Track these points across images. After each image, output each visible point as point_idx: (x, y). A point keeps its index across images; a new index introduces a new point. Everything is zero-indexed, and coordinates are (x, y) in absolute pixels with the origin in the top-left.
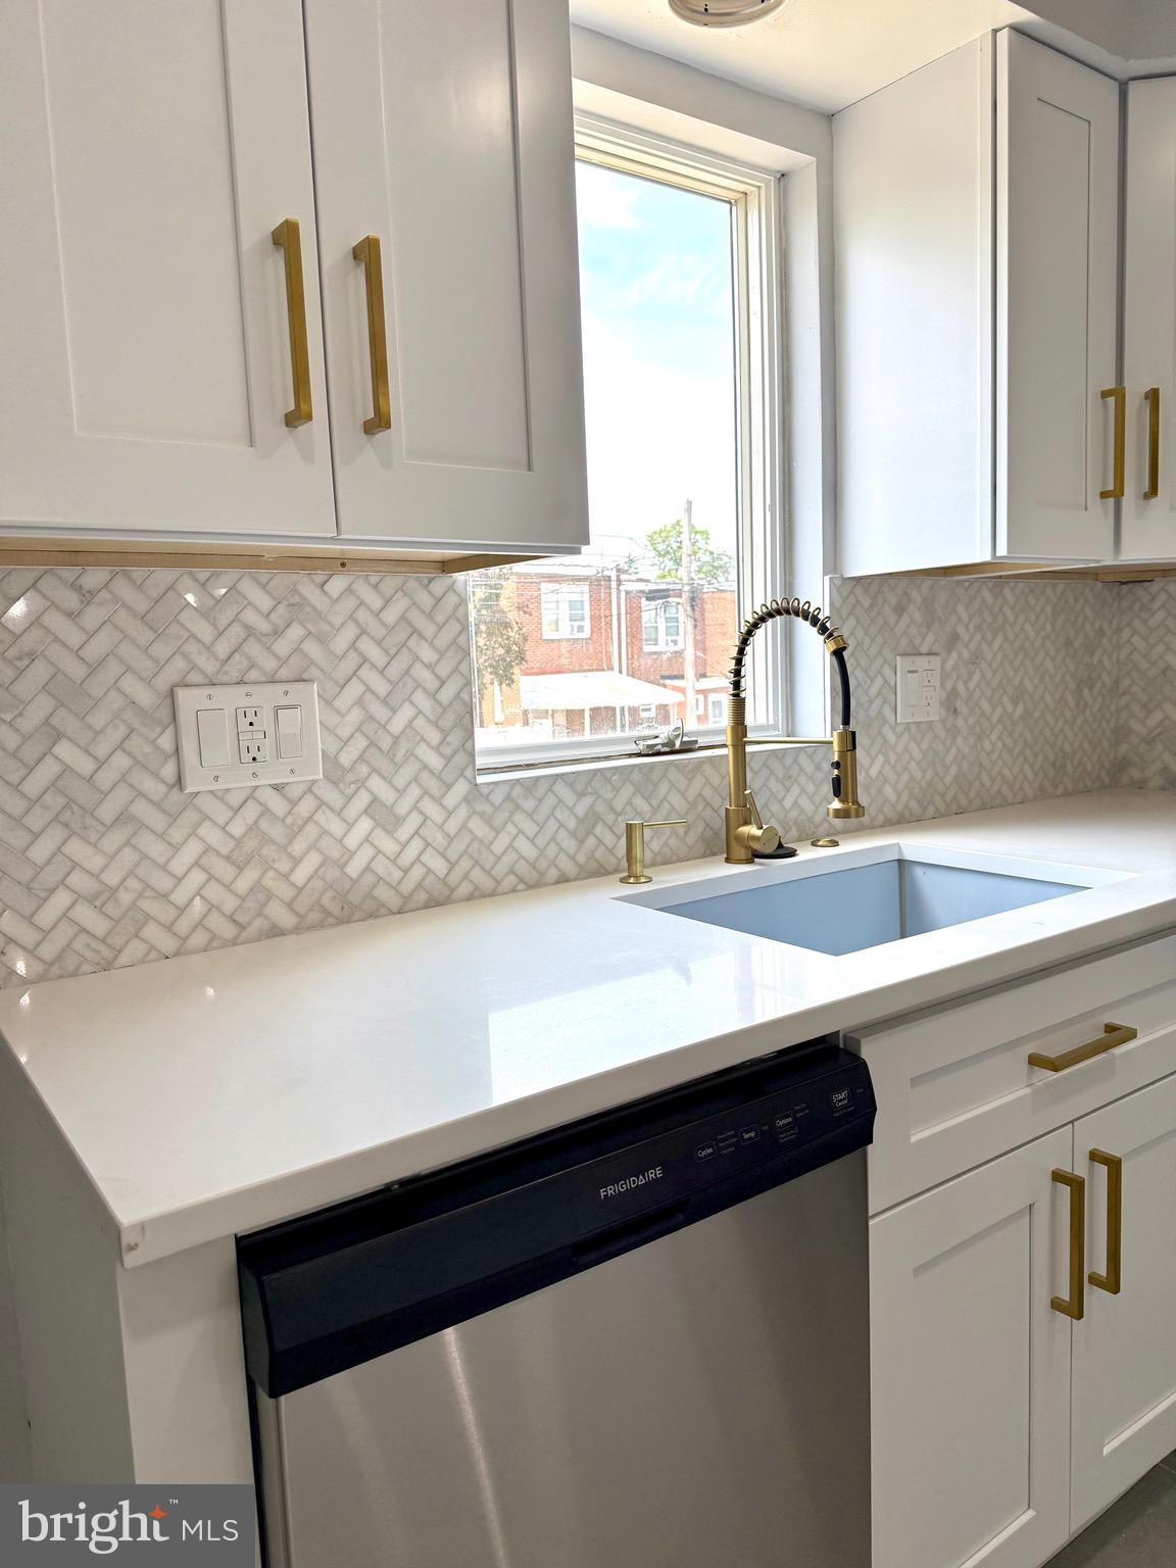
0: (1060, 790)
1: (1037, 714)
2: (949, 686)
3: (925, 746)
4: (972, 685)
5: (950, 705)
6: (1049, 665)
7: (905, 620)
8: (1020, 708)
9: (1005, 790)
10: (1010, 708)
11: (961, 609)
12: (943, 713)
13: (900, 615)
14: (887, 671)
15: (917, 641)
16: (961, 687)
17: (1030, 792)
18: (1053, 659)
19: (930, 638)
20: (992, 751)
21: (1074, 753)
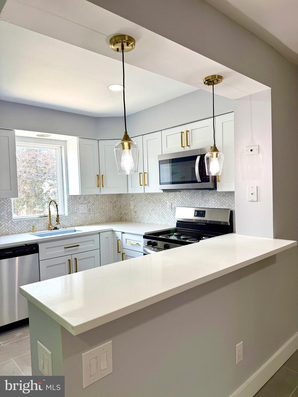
0: (110, 221)
1: (105, 211)
2: (89, 208)
3: (85, 216)
4: (93, 208)
5: (89, 210)
6: (107, 205)
7: (80, 200)
8: (102, 210)
9: (100, 221)
10: (100, 210)
11: (90, 198)
12: (88, 211)
13: (79, 199)
14: (77, 206)
15: (83, 202)
16: (91, 208)
17: (104, 222)
18: (108, 204)
19: (85, 202)
20: (97, 216)
21: (113, 216)
